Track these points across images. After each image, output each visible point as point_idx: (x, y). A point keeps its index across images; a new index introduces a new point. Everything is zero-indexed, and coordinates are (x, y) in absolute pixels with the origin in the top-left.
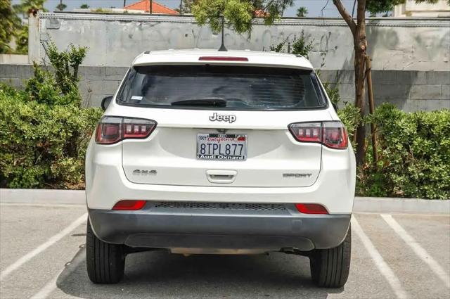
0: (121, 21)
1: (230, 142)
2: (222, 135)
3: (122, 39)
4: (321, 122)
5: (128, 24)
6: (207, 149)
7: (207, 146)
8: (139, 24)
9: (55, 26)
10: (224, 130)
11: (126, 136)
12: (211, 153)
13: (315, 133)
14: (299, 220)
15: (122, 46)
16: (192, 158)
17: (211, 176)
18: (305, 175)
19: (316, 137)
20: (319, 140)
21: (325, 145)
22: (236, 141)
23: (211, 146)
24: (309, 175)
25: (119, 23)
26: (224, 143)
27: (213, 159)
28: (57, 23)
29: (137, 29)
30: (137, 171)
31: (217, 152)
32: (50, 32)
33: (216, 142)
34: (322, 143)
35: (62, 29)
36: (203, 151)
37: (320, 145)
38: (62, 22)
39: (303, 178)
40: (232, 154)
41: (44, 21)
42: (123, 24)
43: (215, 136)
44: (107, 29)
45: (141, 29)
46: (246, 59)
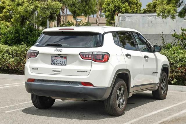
0: (148, 16)
1: (61, 59)
2: (59, 56)
3: (148, 23)
4: (93, 52)
5: (151, 17)
6: (54, 61)
7: (54, 60)
8: (155, 17)
9: (124, 19)
10: (59, 55)
11: (31, 56)
12: (55, 63)
13: (90, 56)
14: (82, 88)
15: (149, 26)
16: (50, 64)
17: (54, 71)
18: (85, 72)
19: (90, 58)
20: (91, 59)
21: (93, 60)
22: (63, 59)
23: (55, 60)
24: (86, 72)
25: (147, 17)
26: (59, 59)
27: (56, 65)
28: (125, 18)
29: (154, 19)
30: (33, 69)
31: (57, 63)
32: (123, 21)
33: (57, 59)
34: (92, 60)
35: (127, 20)
36: (53, 62)
37: (91, 61)
38: (127, 18)
39: (84, 73)
40: (62, 63)
41: (120, 17)
42: (149, 17)
43: (57, 57)
44: (143, 19)
45: (155, 19)
46: (74, 29)
